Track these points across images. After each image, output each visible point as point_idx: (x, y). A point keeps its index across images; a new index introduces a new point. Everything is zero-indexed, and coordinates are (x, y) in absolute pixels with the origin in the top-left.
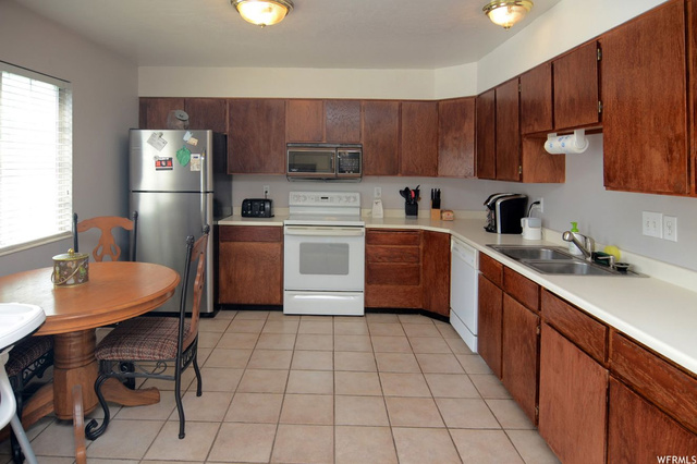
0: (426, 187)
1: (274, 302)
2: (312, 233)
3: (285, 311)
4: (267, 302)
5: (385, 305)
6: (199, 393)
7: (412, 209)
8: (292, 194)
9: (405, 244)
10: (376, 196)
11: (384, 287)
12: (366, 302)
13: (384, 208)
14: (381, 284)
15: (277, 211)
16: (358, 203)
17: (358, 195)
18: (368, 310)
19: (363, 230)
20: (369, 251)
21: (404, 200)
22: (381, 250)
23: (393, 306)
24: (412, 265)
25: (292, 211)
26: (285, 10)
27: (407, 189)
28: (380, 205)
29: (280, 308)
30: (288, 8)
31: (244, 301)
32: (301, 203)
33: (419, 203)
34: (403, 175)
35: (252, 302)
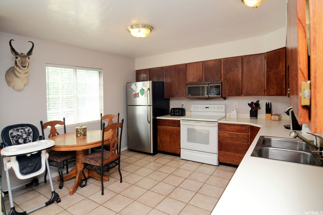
0: (263, 102)
1: (177, 153)
2: (192, 124)
3: (181, 157)
4: (175, 153)
5: (229, 162)
6: (121, 182)
7: (254, 114)
8: (193, 106)
9: (240, 132)
10: (235, 106)
11: (229, 153)
12: (219, 159)
13: (237, 113)
14: (227, 151)
15: (187, 113)
16: (223, 110)
17: (224, 106)
18: (220, 163)
19: (216, 123)
20: (220, 134)
21: (250, 108)
22: (226, 134)
23: (232, 163)
24: (243, 143)
25: (193, 113)
26: (150, 31)
27: (252, 103)
28: (235, 111)
29: (179, 155)
30: (151, 30)
31: (166, 151)
32: (196, 110)
33: (259, 111)
34: (245, 96)
35: (169, 151)
